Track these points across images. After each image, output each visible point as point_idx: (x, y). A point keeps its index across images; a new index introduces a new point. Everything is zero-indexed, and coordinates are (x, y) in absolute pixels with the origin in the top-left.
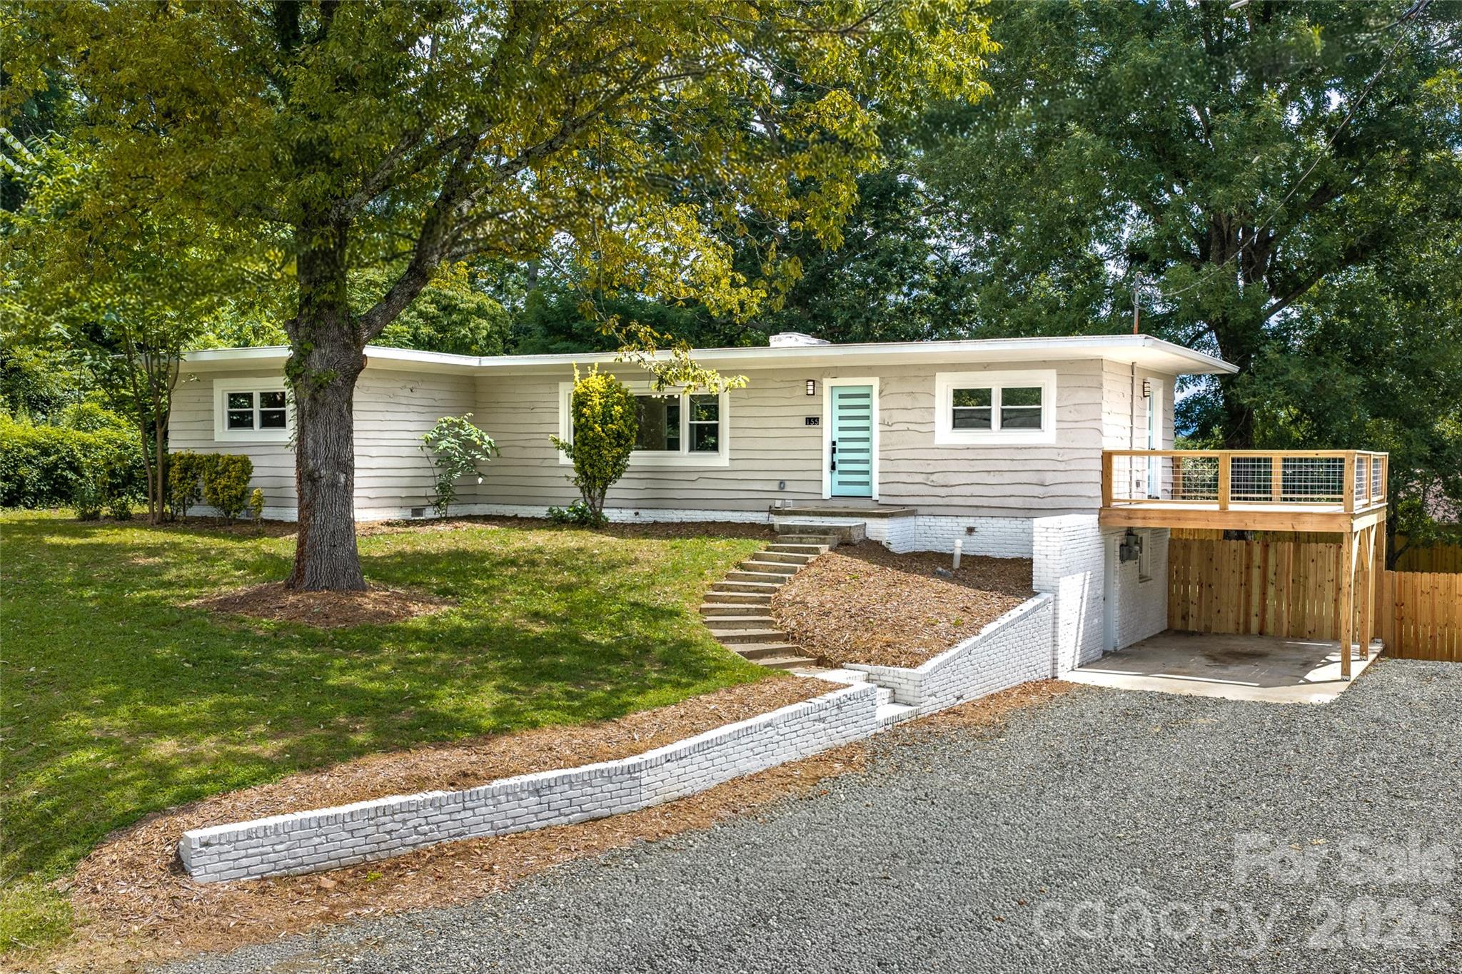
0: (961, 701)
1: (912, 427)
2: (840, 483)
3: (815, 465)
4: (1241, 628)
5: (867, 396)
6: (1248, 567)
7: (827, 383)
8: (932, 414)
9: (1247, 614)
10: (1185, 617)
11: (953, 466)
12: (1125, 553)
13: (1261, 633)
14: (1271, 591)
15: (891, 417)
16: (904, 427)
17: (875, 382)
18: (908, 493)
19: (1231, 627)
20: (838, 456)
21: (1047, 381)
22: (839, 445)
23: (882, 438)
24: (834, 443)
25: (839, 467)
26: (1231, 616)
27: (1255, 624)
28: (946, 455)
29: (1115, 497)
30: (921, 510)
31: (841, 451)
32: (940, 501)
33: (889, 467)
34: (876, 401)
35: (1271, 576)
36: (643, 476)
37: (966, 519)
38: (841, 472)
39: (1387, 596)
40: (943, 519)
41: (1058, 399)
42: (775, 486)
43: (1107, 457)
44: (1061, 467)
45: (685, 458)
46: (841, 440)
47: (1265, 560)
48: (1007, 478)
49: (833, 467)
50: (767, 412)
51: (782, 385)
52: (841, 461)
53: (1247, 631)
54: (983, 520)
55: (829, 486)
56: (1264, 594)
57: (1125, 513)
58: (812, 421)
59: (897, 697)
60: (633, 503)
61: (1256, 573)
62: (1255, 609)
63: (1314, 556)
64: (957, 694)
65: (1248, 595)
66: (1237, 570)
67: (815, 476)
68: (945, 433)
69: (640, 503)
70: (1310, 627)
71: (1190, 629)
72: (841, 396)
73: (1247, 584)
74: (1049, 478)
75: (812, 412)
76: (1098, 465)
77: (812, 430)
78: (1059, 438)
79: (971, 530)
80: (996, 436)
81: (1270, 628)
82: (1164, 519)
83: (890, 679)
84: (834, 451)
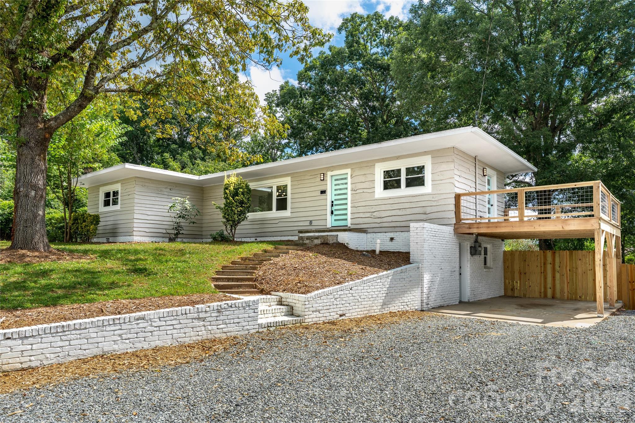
0: (343, 317)
1: (365, 191)
2: (335, 220)
3: (323, 213)
4: (542, 295)
5: (346, 179)
6: (545, 264)
7: (329, 174)
8: (374, 183)
9: (545, 288)
10: (512, 290)
11: (383, 207)
12: (473, 251)
13: (553, 297)
14: (558, 275)
15: (355, 187)
16: (361, 191)
17: (348, 171)
18: (363, 222)
19: (537, 294)
20: (335, 208)
21: (426, 162)
22: (335, 203)
23: (352, 197)
24: (332, 202)
25: (335, 213)
26: (537, 289)
27: (549, 292)
28: (380, 202)
29: (462, 217)
30: (369, 230)
31: (336, 205)
32: (377, 225)
33: (355, 210)
34: (349, 181)
35: (557, 268)
36: (259, 222)
37: (389, 234)
38: (335, 215)
39: (624, 277)
40: (379, 234)
41: (432, 170)
42: (308, 223)
43: (458, 197)
44: (434, 204)
45: (274, 213)
46: (335, 200)
47: (554, 260)
48: (409, 211)
49: (332, 213)
50: (305, 190)
51: (311, 177)
52: (336, 210)
53: (546, 296)
54: (398, 233)
55: (330, 222)
56: (554, 277)
57: (467, 226)
58: (323, 192)
59: (294, 311)
60: (255, 235)
61: (549, 267)
62: (549, 284)
63: (580, 257)
64: (341, 313)
65: (545, 278)
66: (539, 265)
67: (323, 217)
68: (380, 192)
69: (257, 235)
70: (580, 294)
71: (516, 295)
72: (336, 180)
73: (545, 272)
74: (428, 210)
75: (323, 188)
76: (453, 201)
77: (323, 196)
78: (433, 188)
79: (392, 239)
80: (404, 191)
81: (558, 295)
82: (488, 227)
83: (290, 300)
84: (332, 205)
